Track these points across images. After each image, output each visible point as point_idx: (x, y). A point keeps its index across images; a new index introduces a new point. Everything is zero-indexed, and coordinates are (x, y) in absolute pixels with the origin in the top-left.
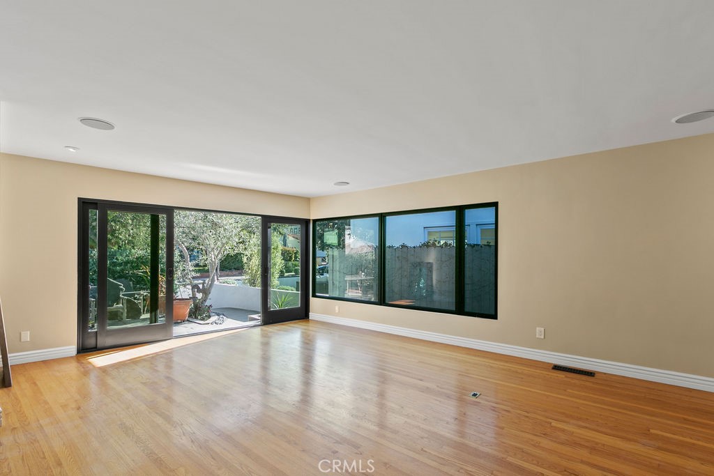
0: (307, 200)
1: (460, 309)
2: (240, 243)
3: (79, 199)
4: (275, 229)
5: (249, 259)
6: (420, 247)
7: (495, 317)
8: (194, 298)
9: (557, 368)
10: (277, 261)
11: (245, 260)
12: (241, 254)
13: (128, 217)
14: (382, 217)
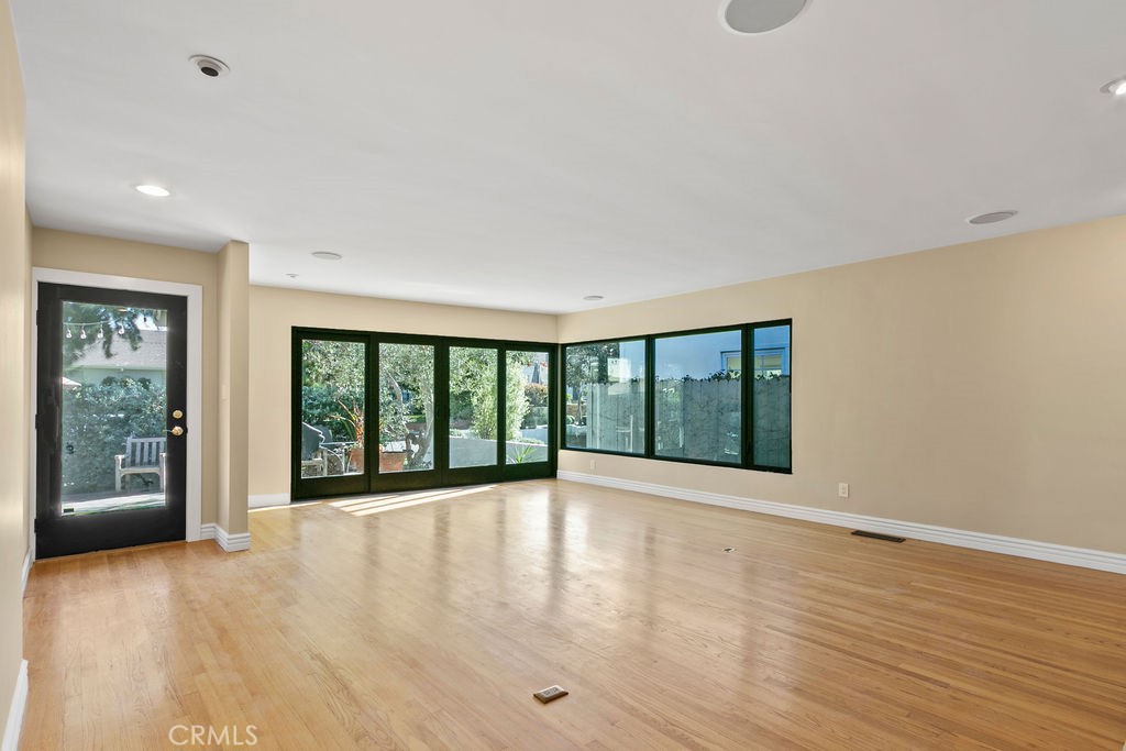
0: (555, 318)
1: (748, 462)
2: (468, 377)
3: (293, 328)
4: (514, 358)
5: (481, 400)
6: (709, 380)
7: (788, 471)
8: (408, 451)
9: (858, 533)
10: (518, 404)
11: (474, 400)
12: (469, 392)
13: (331, 347)
14: (650, 340)
